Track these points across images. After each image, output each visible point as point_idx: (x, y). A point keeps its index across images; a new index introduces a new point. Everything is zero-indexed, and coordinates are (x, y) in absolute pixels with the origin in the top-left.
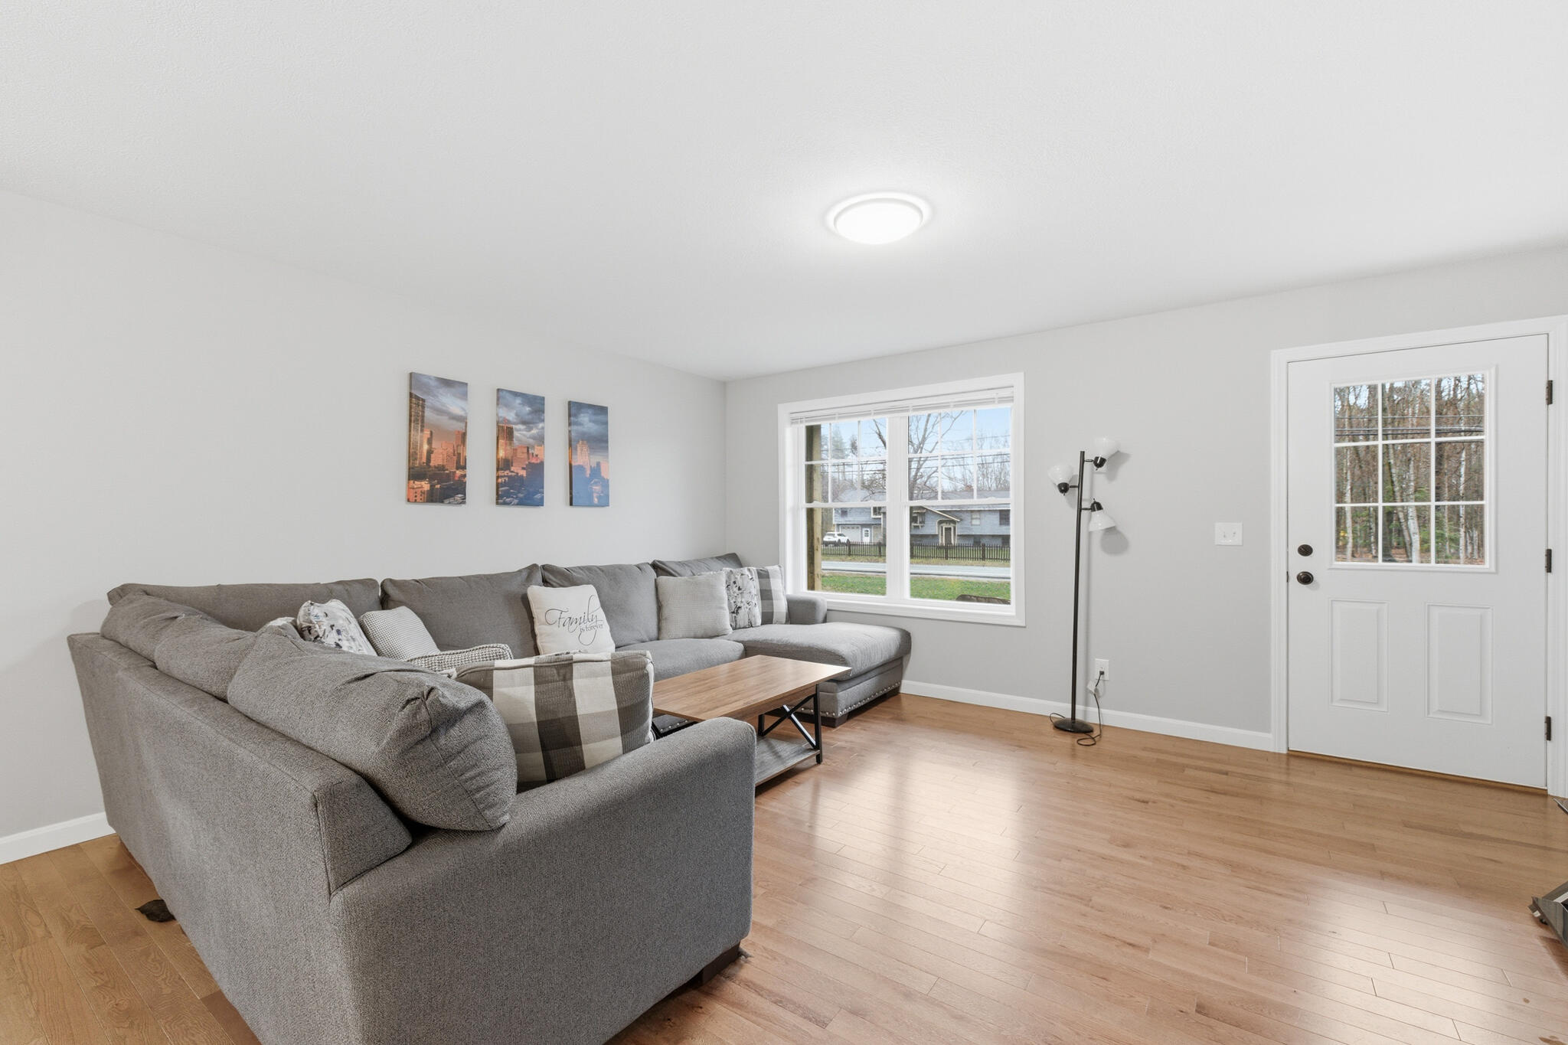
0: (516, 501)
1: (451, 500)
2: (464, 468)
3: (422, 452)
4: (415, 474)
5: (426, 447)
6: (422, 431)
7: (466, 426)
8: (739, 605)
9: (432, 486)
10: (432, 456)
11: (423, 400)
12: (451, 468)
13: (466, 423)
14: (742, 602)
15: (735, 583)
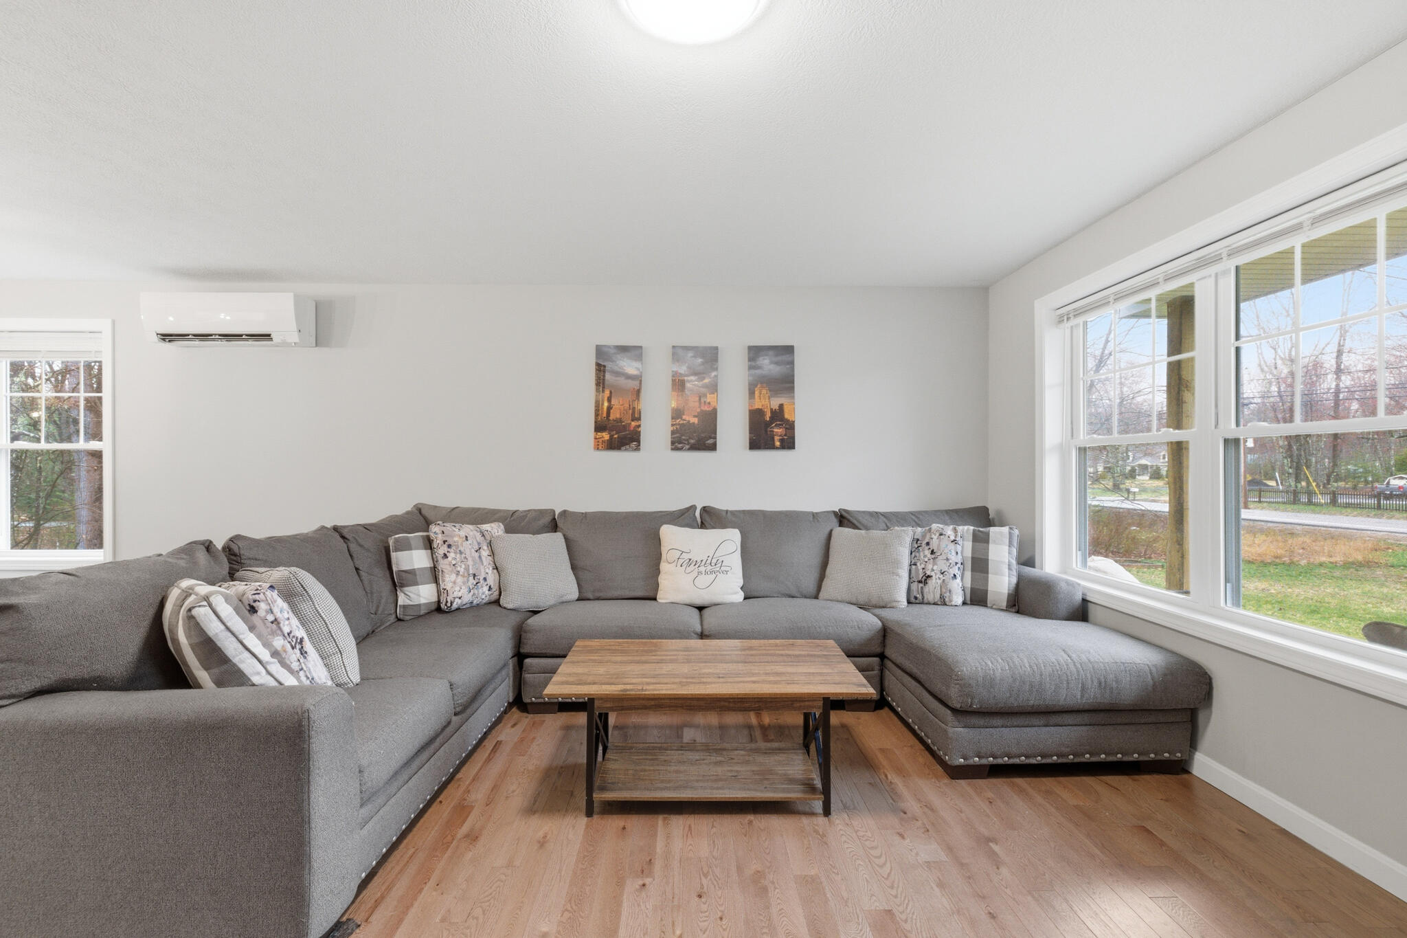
0: (687, 447)
1: (627, 447)
2: (639, 419)
3: (603, 408)
4: (599, 428)
5: (606, 404)
6: (603, 391)
7: (640, 383)
8: (928, 573)
9: (611, 437)
10: (611, 411)
11: (605, 366)
12: (627, 420)
13: (641, 381)
14: (933, 570)
15: (928, 544)
